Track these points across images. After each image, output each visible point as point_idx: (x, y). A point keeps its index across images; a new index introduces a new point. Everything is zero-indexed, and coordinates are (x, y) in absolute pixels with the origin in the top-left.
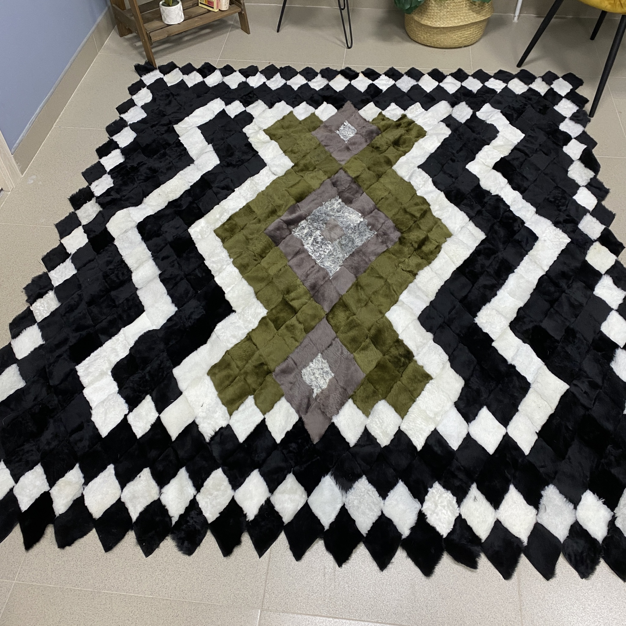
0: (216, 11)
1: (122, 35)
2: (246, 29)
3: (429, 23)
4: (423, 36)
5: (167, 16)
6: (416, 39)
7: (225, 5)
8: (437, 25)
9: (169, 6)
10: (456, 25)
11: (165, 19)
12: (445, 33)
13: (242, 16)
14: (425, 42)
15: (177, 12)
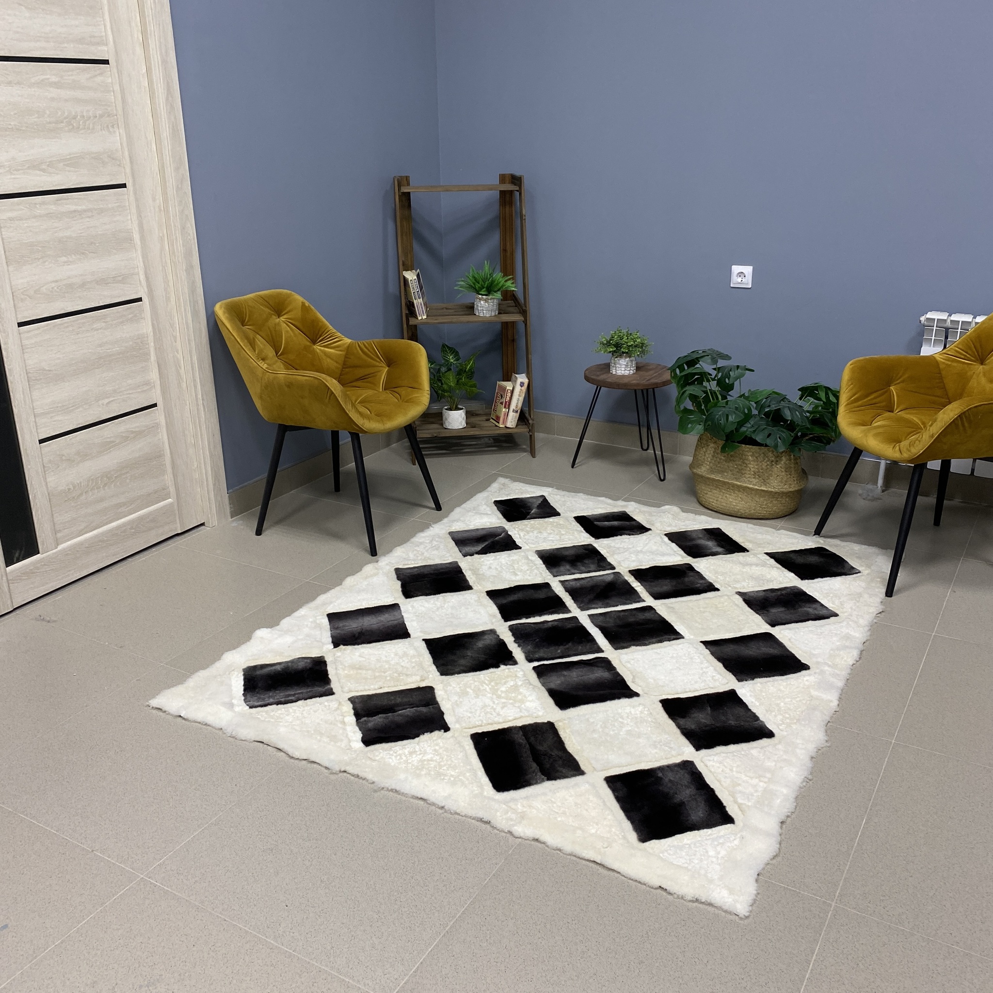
0: (502, 426)
5: (448, 419)
9: (452, 410)
11: (445, 423)
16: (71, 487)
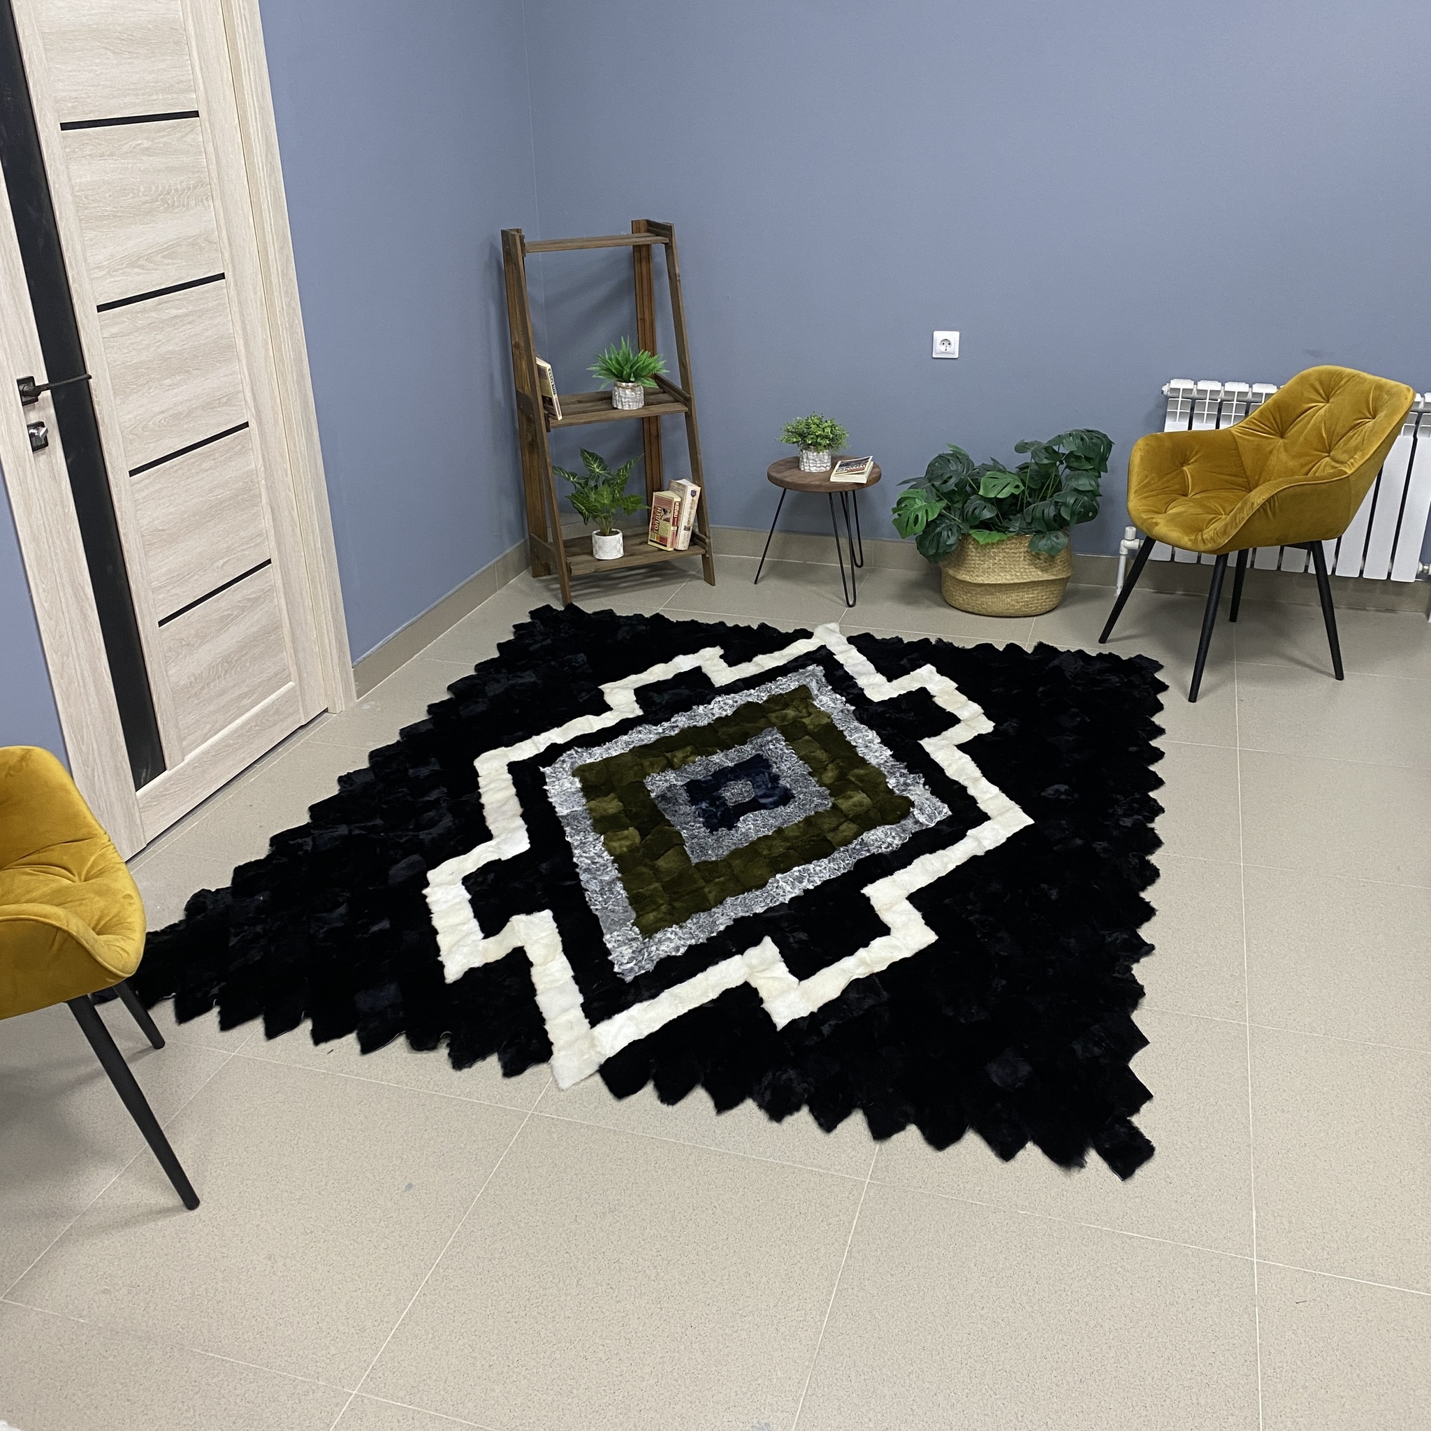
0: (670, 549)
1: (535, 575)
2: (710, 580)
3: (968, 579)
4: (961, 598)
5: (600, 548)
6: (953, 603)
7: (683, 543)
8: (980, 580)
9: (605, 535)
10: (1008, 582)
11: (597, 552)
12: (992, 594)
13: (706, 560)
14: (966, 607)
15: (613, 545)
16: (192, 678)
